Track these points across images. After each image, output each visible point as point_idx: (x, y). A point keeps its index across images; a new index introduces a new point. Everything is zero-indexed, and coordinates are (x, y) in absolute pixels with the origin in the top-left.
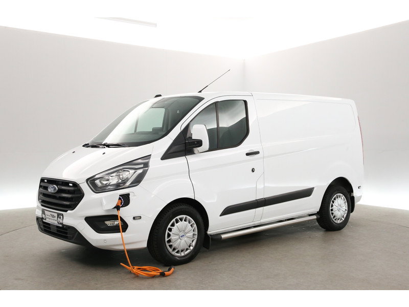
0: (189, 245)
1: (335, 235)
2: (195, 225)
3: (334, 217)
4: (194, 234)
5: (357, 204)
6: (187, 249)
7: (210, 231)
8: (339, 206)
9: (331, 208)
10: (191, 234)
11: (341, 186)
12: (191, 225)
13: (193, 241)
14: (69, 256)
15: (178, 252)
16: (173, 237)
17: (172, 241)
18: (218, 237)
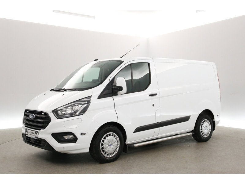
0: (114, 150)
1: (203, 145)
2: (118, 138)
3: (203, 133)
4: (117, 144)
5: (217, 125)
6: (113, 153)
7: (128, 142)
8: (206, 127)
9: (201, 128)
10: (116, 144)
11: (207, 115)
12: (116, 138)
13: (117, 148)
14: (41, 157)
15: (108, 155)
16: (105, 146)
17: (104, 148)
18: (132, 146)
